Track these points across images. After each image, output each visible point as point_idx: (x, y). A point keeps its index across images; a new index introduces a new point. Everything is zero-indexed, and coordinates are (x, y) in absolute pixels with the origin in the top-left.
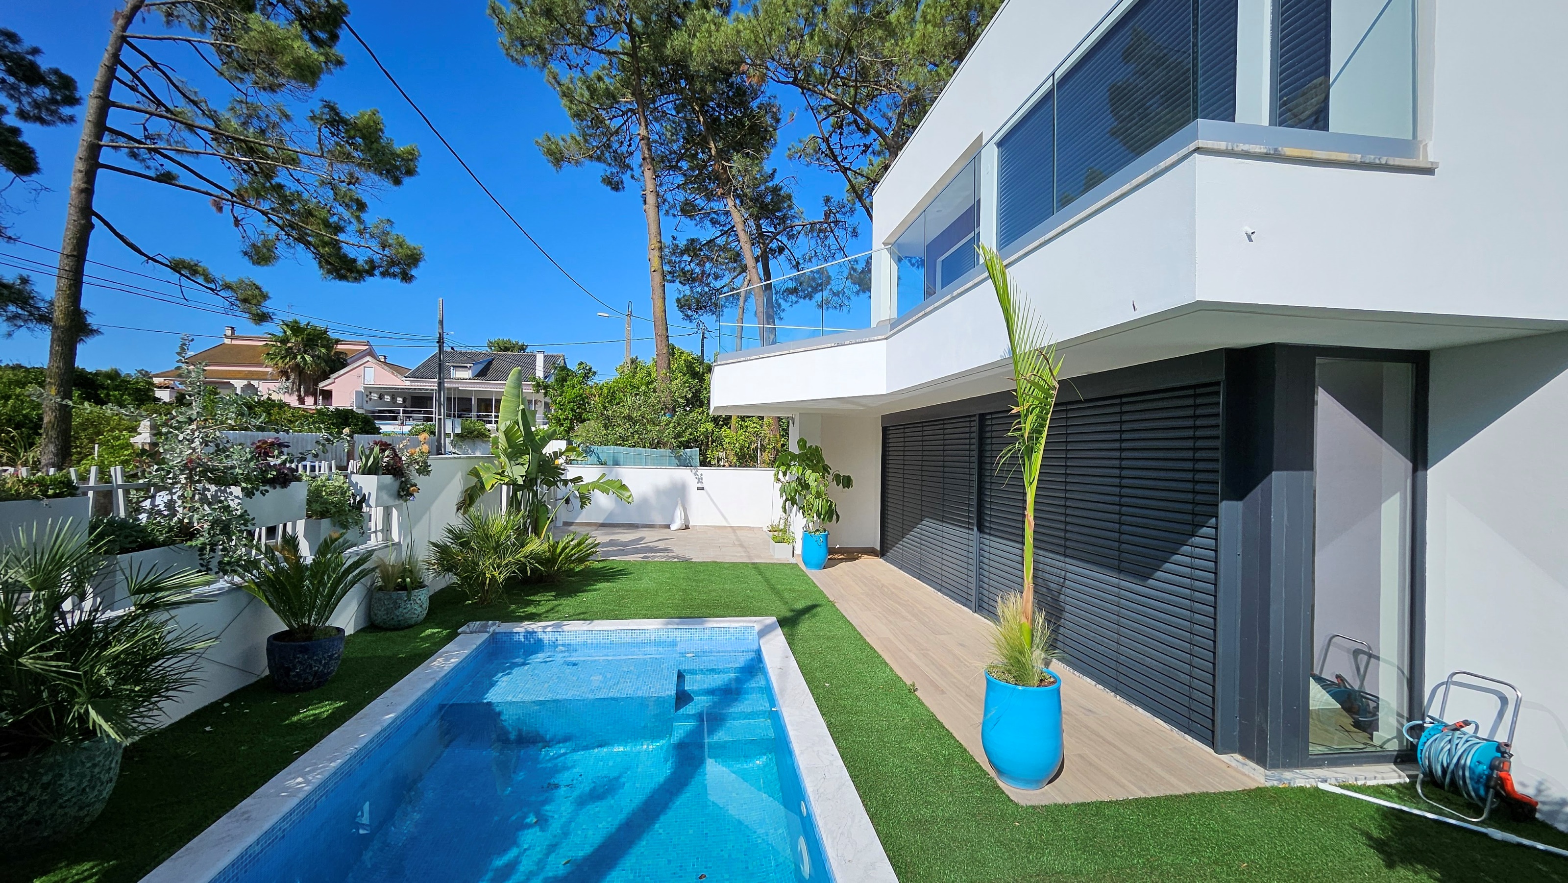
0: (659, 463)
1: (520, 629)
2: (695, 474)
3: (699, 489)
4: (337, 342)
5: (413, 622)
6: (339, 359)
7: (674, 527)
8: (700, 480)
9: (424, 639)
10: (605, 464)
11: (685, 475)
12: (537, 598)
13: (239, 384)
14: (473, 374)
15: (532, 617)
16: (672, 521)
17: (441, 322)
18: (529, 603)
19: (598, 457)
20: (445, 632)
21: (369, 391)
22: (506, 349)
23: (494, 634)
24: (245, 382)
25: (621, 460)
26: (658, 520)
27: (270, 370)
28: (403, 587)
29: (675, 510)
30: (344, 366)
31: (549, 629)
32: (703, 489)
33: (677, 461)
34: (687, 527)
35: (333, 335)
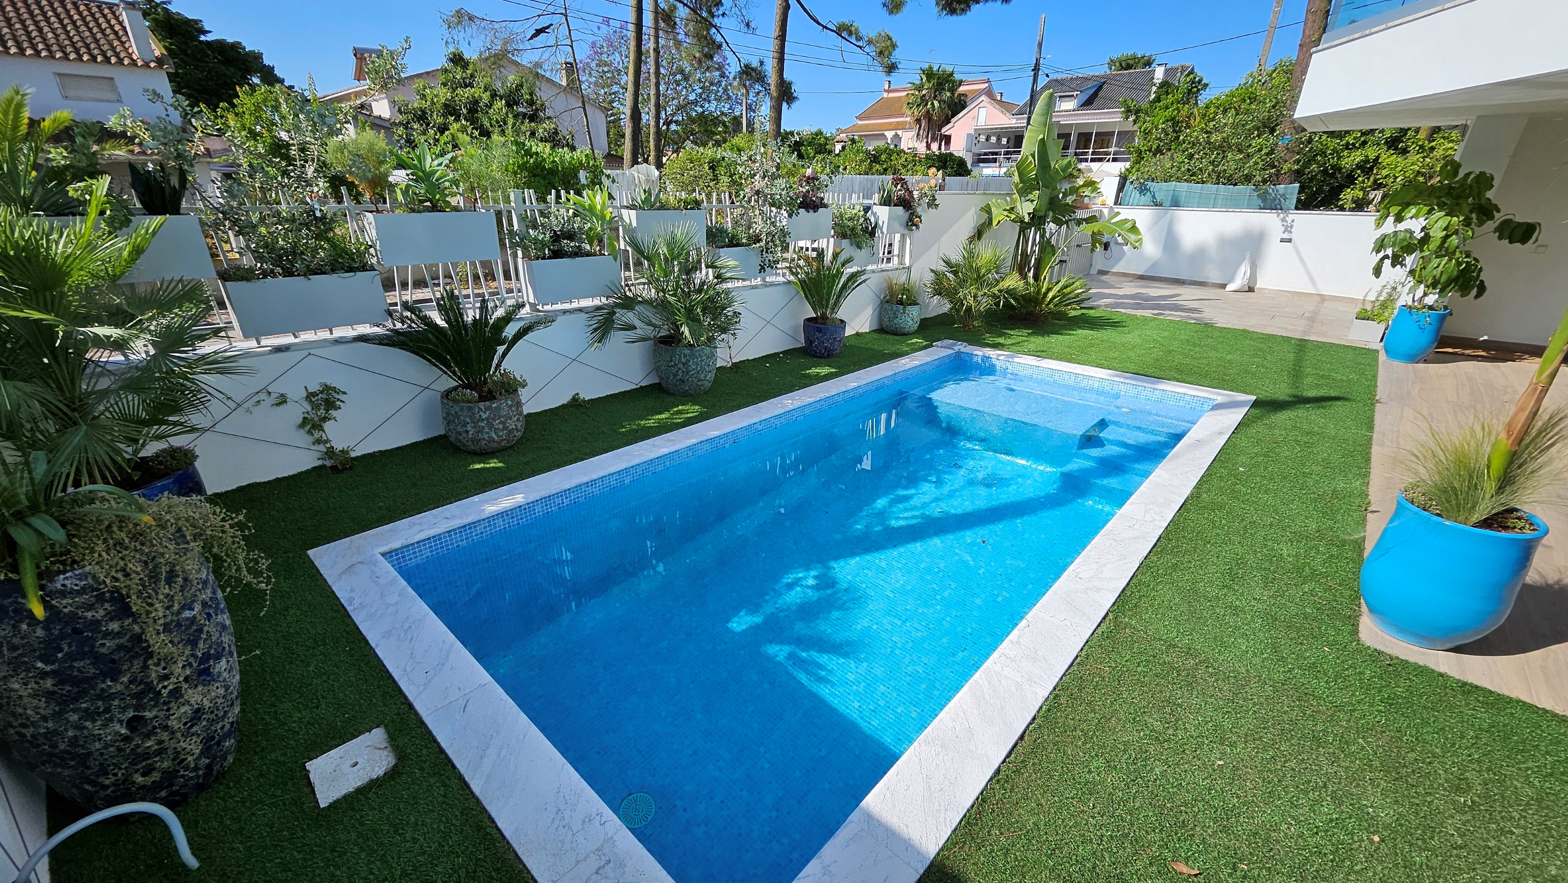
0: (1233, 204)
1: (979, 352)
2: (1283, 220)
3: (1282, 241)
4: (961, 83)
5: (906, 331)
6: (960, 101)
7: (1230, 288)
8: (1288, 229)
9: (908, 345)
10: (1161, 205)
11: (1270, 220)
12: (1012, 332)
13: (889, 134)
14: (1078, 103)
15: (996, 346)
16: (1231, 280)
17: (1040, 45)
18: (1000, 335)
19: (1154, 197)
20: (925, 343)
21: (978, 132)
22: (1129, 67)
23: (959, 353)
24: (893, 133)
25: (1182, 200)
26: (1214, 276)
27: (908, 119)
28: (901, 303)
29: (1240, 265)
30: (963, 107)
31: (1001, 358)
32: (1290, 241)
33: (1260, 202)
34: (1251, 290)
35: (957, 77)
